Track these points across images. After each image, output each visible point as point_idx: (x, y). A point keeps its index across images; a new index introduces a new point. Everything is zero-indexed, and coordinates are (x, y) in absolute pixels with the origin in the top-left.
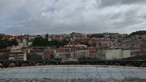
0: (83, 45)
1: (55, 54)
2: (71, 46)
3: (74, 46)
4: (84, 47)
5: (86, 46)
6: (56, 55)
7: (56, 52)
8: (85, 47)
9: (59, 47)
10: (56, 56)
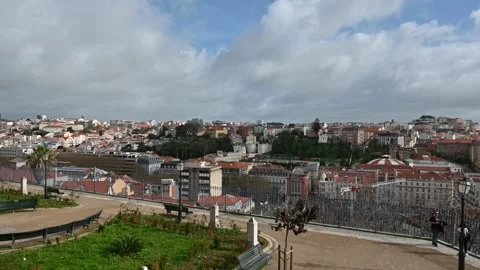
0: (442, 164)
1: (324, 184)
2: (394, 163)
3: (407, 163)
4: (448, 169)
5: (454, 168)
7: (326, 179)
8: (453, 170)
9: (348, 166)
10: (324, 190)
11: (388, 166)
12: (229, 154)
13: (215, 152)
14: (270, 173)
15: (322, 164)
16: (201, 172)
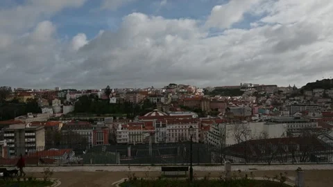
0: (187, 114)
1: (120, 132)
2: (161, 114)
3: (169, 114)
4: (191, 116)
5: (194, 115)
6: (123, 134)
7: (122, 129)
8: (193, 117)
9: (133, 118)
10: (120, 136)
11: (157, 117)
12: (39, 115)
13: (25, 114)
14: (80, 127)
15: (115, 118)
16: (27, 132)
